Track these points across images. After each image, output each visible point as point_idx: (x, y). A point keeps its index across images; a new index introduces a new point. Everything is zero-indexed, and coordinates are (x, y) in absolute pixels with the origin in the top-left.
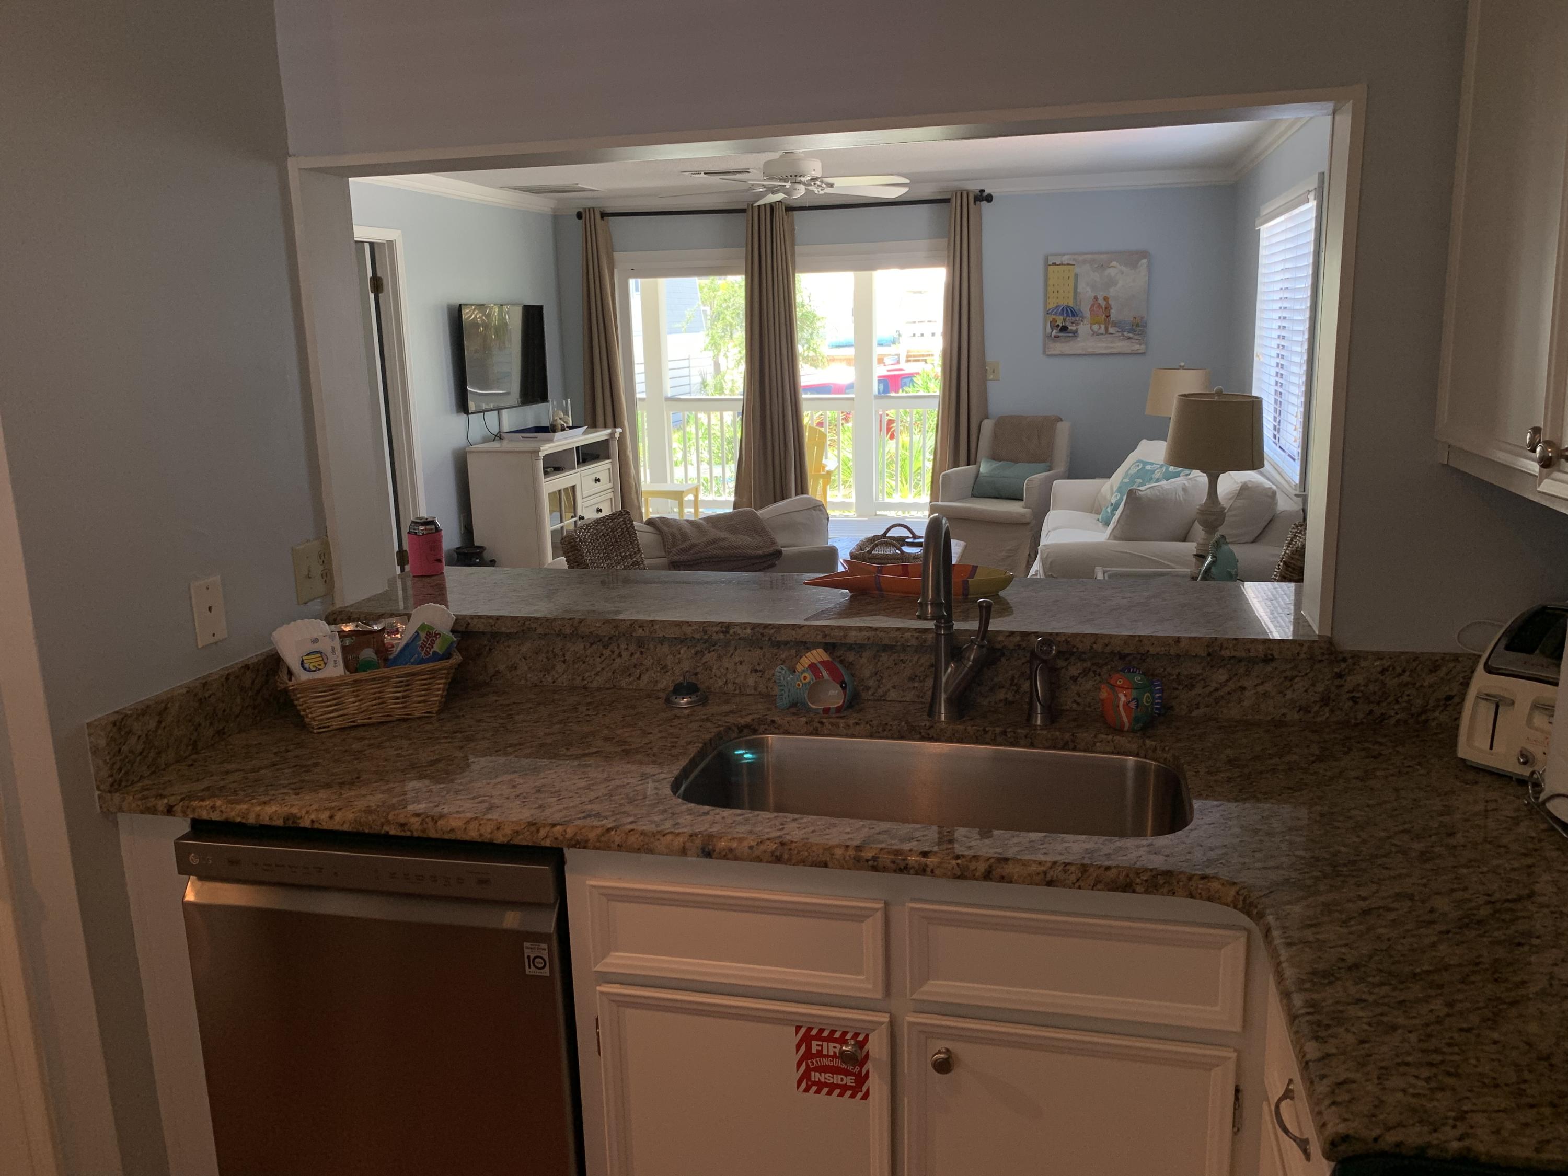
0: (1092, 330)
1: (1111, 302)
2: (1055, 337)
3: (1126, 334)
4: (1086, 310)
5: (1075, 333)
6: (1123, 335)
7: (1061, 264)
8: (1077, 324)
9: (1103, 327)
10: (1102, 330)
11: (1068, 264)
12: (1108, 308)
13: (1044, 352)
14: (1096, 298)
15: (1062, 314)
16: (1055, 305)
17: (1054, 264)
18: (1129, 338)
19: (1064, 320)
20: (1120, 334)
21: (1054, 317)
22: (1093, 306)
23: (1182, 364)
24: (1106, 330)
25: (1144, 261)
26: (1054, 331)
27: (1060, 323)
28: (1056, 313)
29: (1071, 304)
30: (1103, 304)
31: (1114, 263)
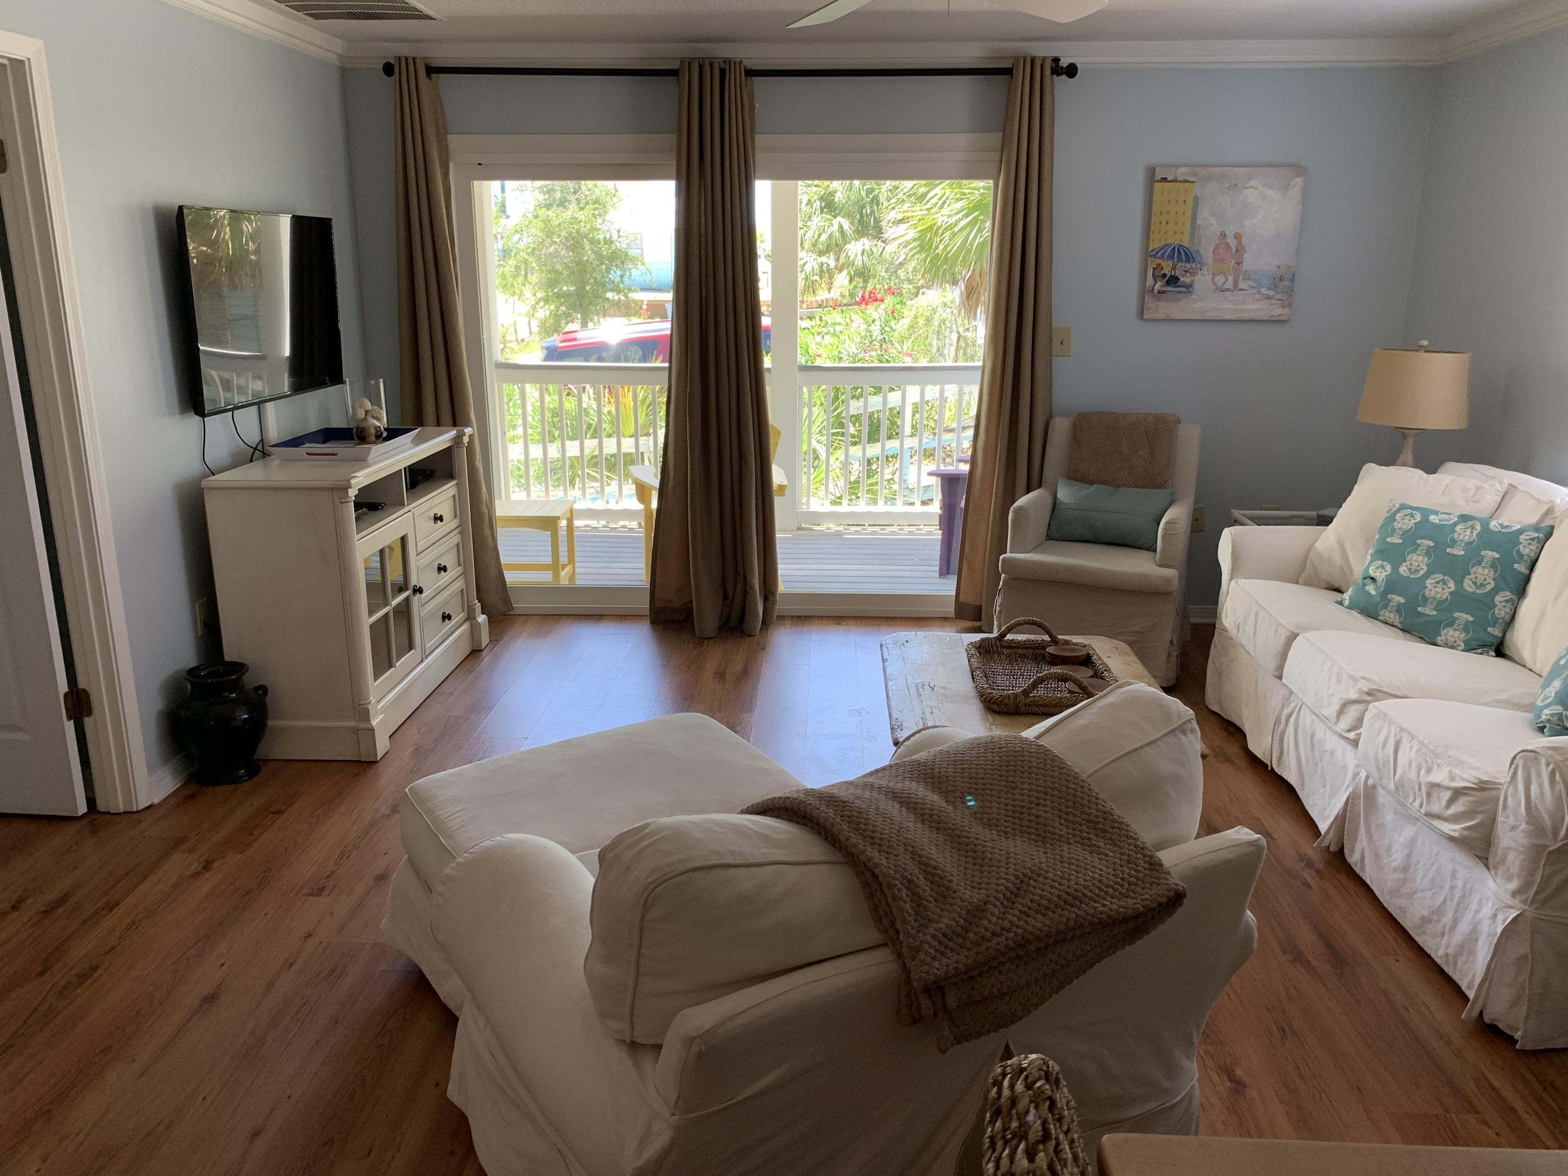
0: (1215, 284)
1: (1244, 241)
2: (1159, 292)
3: (1263, 291)
4: (1207, 252)
5: (1189, 287)
6: (1259, 292)
7: (1175, 181)
8: (1194, 274)
9: (1231, 279)
10: (1230, 284)
11: (1186, 181)
12: (1240, 250)
13: (1141, 315)
14: (1223, 235)
15: (1171, 257)
16: (1162, 243)
17: (1164, 180)
18: (1269, 298)
19: (1174, 268)
20: (1255, 291)
21: (1158, 261)
22: (1217, 247)
23: (1425, 343)
24: (1236, 283)
25: (1299, 180)
26: (1159, 284)
27: (1167, 271)
28: (1162, 257)
29: (1186, 244)
30: (1233, 243)
31: (1253, 183)
